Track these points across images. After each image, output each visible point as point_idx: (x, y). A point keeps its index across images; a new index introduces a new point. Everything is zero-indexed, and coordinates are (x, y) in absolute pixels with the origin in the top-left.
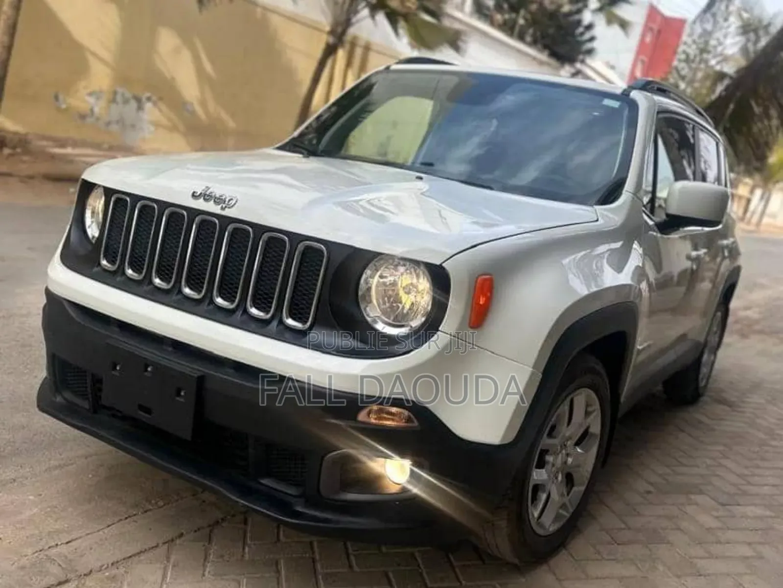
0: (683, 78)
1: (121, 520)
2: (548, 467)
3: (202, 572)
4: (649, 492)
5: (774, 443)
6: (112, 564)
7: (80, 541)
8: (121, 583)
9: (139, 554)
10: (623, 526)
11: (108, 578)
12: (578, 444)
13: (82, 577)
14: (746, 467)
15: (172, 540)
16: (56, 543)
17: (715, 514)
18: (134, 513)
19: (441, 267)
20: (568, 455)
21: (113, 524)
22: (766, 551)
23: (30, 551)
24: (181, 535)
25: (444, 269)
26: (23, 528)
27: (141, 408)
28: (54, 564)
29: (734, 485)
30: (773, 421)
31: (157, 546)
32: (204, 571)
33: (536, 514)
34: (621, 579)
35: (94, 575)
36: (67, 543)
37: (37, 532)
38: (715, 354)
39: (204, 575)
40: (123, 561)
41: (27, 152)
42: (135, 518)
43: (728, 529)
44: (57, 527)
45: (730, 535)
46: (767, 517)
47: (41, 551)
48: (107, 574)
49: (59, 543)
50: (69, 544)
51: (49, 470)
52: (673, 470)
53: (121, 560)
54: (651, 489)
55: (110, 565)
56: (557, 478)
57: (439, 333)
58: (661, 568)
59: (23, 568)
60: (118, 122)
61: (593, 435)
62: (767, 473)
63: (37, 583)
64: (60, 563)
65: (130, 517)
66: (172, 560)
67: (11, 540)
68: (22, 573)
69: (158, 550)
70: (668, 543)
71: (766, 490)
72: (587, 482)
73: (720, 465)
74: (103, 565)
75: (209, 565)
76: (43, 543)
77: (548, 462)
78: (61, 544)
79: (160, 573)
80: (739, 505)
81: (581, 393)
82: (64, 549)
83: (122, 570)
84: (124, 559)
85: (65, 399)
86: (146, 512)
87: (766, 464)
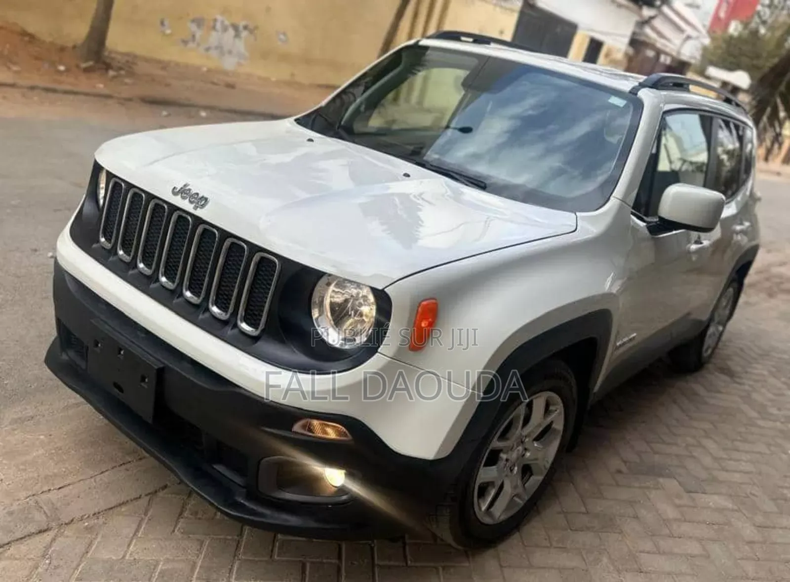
0: (764, 22)
1: (115, 467)
2: (501, 464)
3: (173, 529)
4: (619, 472)
5: (761, 423)
6: (94, 514)
7: (71, 487)
8: (97, 535)
9: (120, 505)
10: (583, 509)
11: (86, 528)
12: (537, 439)
13: (63, 525)
14: (725, 449)
15: (156, 492)
16: (49, 488)
17: (677, 501)
18: (130, 460)
19: (383, 291)
20: (526, 449)
21: (107, 471)
22: (716, 549)
23: (22, 495)
24: (165, 487)
25: (385, 293)
26: (25, 470)
27: (116, 385)
28: (41, 512)
29: (706, 469)
30: (770, 396)
31: (140, 497)
32: (176, 526)
33: (484, 508)
34: (561, 570)
35: (73, 526)
36: (60, 488)
37: (36, 475)
38: (724, 326)
39: (174, 531)
40: (104, 512)
41: (131, 74)
42: (128, 466)
43: (685, 521)
44: (56, 471)
45: (685, 528)
46: (728, 509)
47: (34, 495)
48: (86, 524)
49: (52, 489)
50: (61, 490)
51: (67, 408)
52: (652, 449)
53: (102, 511)
54: (624, 469)
55: (91, 515)
56: (511, 471)
57: (377, 354)
58: (605, 560)
59: (11, 513)
60: (217, 48)
61: (555, 430)
62: (744, 457)
63: (21, 529)
64: (47, 511)
65: (124, 464)
66: (150, 514)
67: (11, 482)
68: (9, 519)
69: (140, 502)
70: (621, 532)
71: (737, 477)
72: (545, 472)
73: (700, 445)
74: (85, 515)
75: (182, 520)
76: (37, 487)
77: (502, 459)
78: (53, 490)
79: (134, 526)
80: (705, 493)
81: (540, 396)
82: (54, 496)
83: (101, 520)
84: (106, 510)
85: (69, 357)
86: (140, 459)
87: (747, 447)
